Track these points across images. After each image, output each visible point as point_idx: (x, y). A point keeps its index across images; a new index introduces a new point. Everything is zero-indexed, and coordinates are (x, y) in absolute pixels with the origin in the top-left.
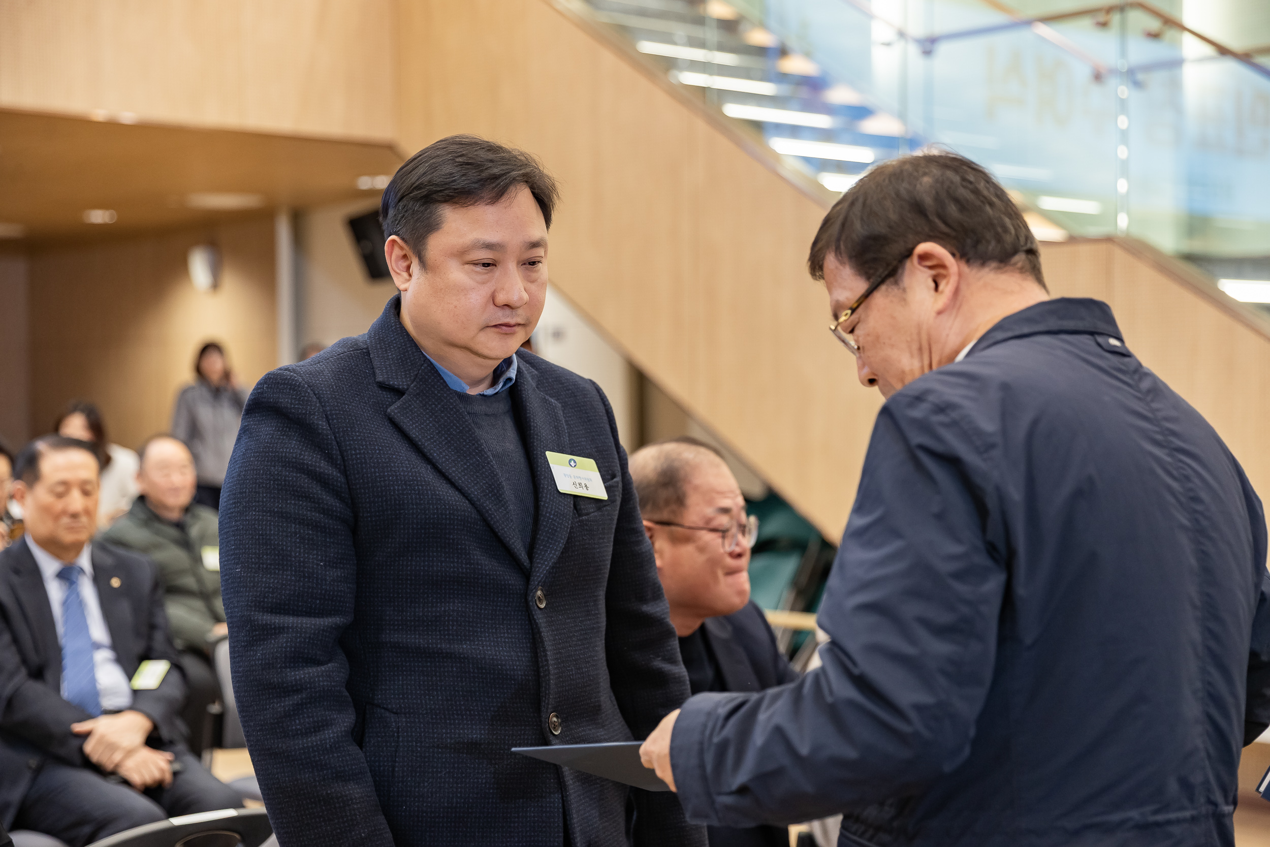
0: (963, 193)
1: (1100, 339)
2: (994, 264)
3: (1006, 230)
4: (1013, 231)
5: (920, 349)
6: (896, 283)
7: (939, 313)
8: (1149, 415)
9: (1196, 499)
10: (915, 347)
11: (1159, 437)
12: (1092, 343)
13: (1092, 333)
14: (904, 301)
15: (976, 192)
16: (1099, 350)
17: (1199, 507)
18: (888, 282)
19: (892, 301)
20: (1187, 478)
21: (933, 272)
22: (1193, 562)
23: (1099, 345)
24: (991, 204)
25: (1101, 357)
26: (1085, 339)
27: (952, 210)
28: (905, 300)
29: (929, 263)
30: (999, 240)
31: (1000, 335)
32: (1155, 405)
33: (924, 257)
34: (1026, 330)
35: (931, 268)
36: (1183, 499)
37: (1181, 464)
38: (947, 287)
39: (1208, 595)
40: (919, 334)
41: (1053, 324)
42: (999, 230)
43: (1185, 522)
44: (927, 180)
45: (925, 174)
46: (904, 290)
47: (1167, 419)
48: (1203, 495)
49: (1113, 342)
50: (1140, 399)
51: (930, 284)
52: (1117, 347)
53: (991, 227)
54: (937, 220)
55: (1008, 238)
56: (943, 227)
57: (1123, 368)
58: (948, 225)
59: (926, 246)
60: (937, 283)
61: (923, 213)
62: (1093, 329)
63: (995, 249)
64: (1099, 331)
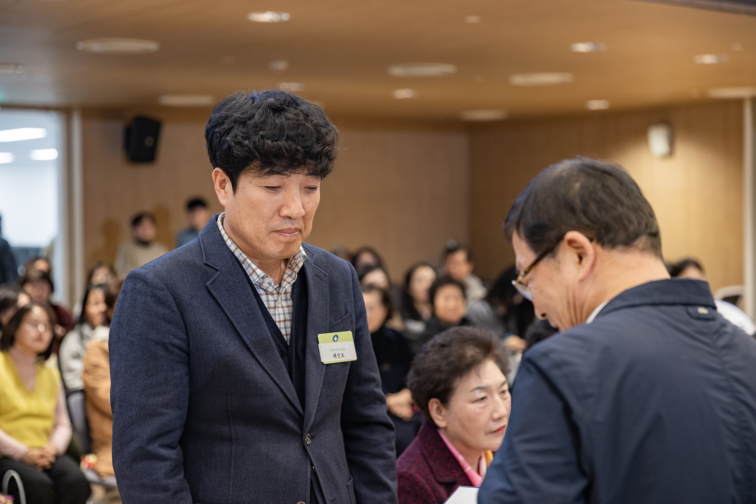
0: (602, 195)
1: (691, 310)
2: (620, 248)
3: (630, 222)
4: (636, 223)
5: (568, 303)
6: (554, 256)
7: (582, 281)
8: (719, 367)
10: (565, 302)
11: (724, 384)
12: (684, 313)
13: (686, 305)
14: (558, 269)
15: (611, 194)
16: (688, 318)
18: (549, 255)
21: (580, 251)
23: (689, 314)
24: (622, 203)
25: (688, 323)
26: (680, 310)
27: (593, 208)
29: (575, 245)
30: (626, 229)
31: (620, 304)
32: (726, 359)
33: (571, 242)
34: (637, 301)
35: (578, 248)
38: (587, 262)
40: (567, 293)
41: (656, 298)
42: (626, 222)
44: (577, 185)
45: (576, 181)
46: (559, 262)
47: (734, 368)
49: (703, 311)
50: (713, 355)
51: (576, 259)
52: (703, 314)
53: (619, 219)
54: (582, 216)
55: (631, 228)
56: (585, 220)
57: (706, 330)
58: (589, 219)
59: (572, 235)
60: (580, 258)
61: (572, 210)
62: (687, 302)
63: (622, 236)
64: (692, 302)
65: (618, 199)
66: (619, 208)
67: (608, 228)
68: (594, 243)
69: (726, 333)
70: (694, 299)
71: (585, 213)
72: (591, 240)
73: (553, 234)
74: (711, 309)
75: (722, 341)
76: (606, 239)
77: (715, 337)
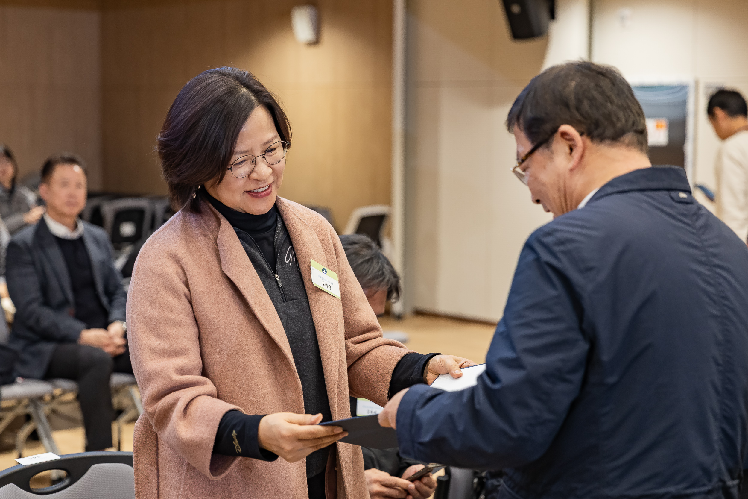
0: (594, 93)
1: (673, 194)
2: (608, 142)
3: (618, 119)
5: (560, 191)
6: (548, 147)
7: (572, 170)
8: (699, 244)
9: (725, 297)
10: (556, 188)
11: (704, 259)
12: (667, 197)
13: (669, 190)
14: (551, 159)
15: (603, 93)
16: (671, 202)
18: (544, 146)
19: (544, 158)
20: (720, 284)
21: (571, 143)
23: (672, 198)
25: (671, 206)
26: (663, 194)
27: (586, 105)
29: (567, 137)
30: (613, 125)
31: (610, 190)
32: (704, 237)
34: (626, 188)
35: (569, 140)
36: (715, 298)
37: (717, 276)
38: (577, 153)
40: (559, 181)
41: (643, 185)
42: (614, 120)
43: (716, 312)
44: (573, 84)
45: (572, 80)
46: (552, 152)
47: (711, 246)
48: (730, 294)
49: (683, 195)
50: (693, 233)
51: (567, 150)
52: (684, 198)
53: (608, 116)
54: (575, 111)
55: (619, 124)
56: (578, 116)
57: (686, 212)
58: (581, 115)
59: (565, 128)
60: (571, 149)
61: (567, 105)
62: (669, 187)
63: (610, 132)
64: (674, 187)
65: (609, 97)
66: (609, 105)
67: (597, 124)
68: (584, 137)
69: (702, 215)
70: (676, 185)
71: (578, 109)
72: (581, 134)
73: (548, 127)
74: (689, 194)
75: (700, 222)
76: (596, 133)
77: (694, 218)
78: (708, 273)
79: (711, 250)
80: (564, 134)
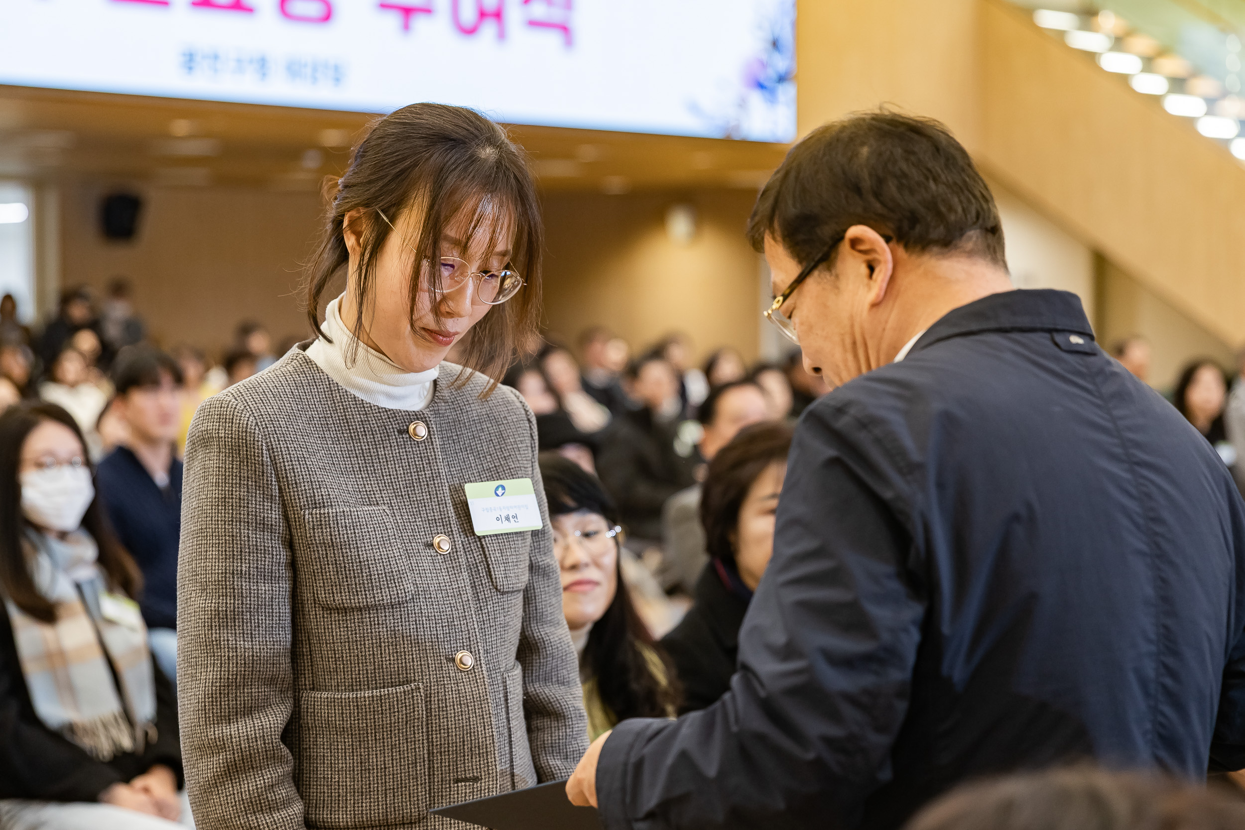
0: (904, 166)
1: (1059, 338)
2: (935, 249)
3: (951, 209)
4: (960, 210)
5: (854, 343)
6: (829, 268)
7: (875, 305)
8: (1109, 425)
9: (1157, 520)
10: (848, 341)
11: (1118, 451)
12: (1049, 343)
13: (1050, 331)
15: (918, 164)
16: (1055, 351)
17: (1159, 529)
18: (820, 267)
19: (824, 289)
20: (1149, 496)
21: (870, 257)
22: (1149, 591)
23: (1056, 344)
24: (936, 178)
25: (1057, 360)
26: (1041, 338)
27: (891, 187)
28: (837, 288)
29: (862, 247)
30: (943, 218)
31: (945, 331)
32: (1117, 413)
34: (974, 327)
35: (866, 252)
36: (1141, 521)
37: (1142, 481)
38: (883, 274)
39: (1165, 627)
40: (852, 326)
41: (1004, 321)
42: (943, 209)
43: (1144, 547)
44: (865, 151)
45: (863, 144)
46: (837, 276)
47: (1129, 429)
48: (1166, 515)
49: (1075, 339)
50: (1098, 407)
51: (864, 270)
52: (1077, 344)
53: (932, 206)
54: (872, 199)
55: (952, 217)
56: (878, 207)
57: (1084, 370)
58: (884, 204)
59: (857, 231)
60: (871, 269)
61: (857, 189)
62: (1051, 326)
63: (938, 232)
64: (1059, 327)
65: (929, 170)
66: (932, 185)
67: (914, 219)
68: (893, 244)
69: (1114, 374)
70: (1064, 322)
71: (877, 195)
72: (888, 240)
73: (826, 231)
74: (1088, 339)
75: (1108, 388)
76: (912, 235)
77: (1099, 379)
78: (1127, 476)
79: (1131, 435)
80: (855, 243)
